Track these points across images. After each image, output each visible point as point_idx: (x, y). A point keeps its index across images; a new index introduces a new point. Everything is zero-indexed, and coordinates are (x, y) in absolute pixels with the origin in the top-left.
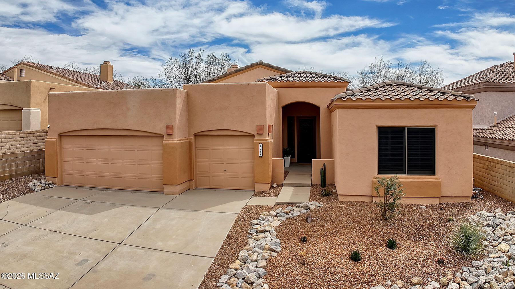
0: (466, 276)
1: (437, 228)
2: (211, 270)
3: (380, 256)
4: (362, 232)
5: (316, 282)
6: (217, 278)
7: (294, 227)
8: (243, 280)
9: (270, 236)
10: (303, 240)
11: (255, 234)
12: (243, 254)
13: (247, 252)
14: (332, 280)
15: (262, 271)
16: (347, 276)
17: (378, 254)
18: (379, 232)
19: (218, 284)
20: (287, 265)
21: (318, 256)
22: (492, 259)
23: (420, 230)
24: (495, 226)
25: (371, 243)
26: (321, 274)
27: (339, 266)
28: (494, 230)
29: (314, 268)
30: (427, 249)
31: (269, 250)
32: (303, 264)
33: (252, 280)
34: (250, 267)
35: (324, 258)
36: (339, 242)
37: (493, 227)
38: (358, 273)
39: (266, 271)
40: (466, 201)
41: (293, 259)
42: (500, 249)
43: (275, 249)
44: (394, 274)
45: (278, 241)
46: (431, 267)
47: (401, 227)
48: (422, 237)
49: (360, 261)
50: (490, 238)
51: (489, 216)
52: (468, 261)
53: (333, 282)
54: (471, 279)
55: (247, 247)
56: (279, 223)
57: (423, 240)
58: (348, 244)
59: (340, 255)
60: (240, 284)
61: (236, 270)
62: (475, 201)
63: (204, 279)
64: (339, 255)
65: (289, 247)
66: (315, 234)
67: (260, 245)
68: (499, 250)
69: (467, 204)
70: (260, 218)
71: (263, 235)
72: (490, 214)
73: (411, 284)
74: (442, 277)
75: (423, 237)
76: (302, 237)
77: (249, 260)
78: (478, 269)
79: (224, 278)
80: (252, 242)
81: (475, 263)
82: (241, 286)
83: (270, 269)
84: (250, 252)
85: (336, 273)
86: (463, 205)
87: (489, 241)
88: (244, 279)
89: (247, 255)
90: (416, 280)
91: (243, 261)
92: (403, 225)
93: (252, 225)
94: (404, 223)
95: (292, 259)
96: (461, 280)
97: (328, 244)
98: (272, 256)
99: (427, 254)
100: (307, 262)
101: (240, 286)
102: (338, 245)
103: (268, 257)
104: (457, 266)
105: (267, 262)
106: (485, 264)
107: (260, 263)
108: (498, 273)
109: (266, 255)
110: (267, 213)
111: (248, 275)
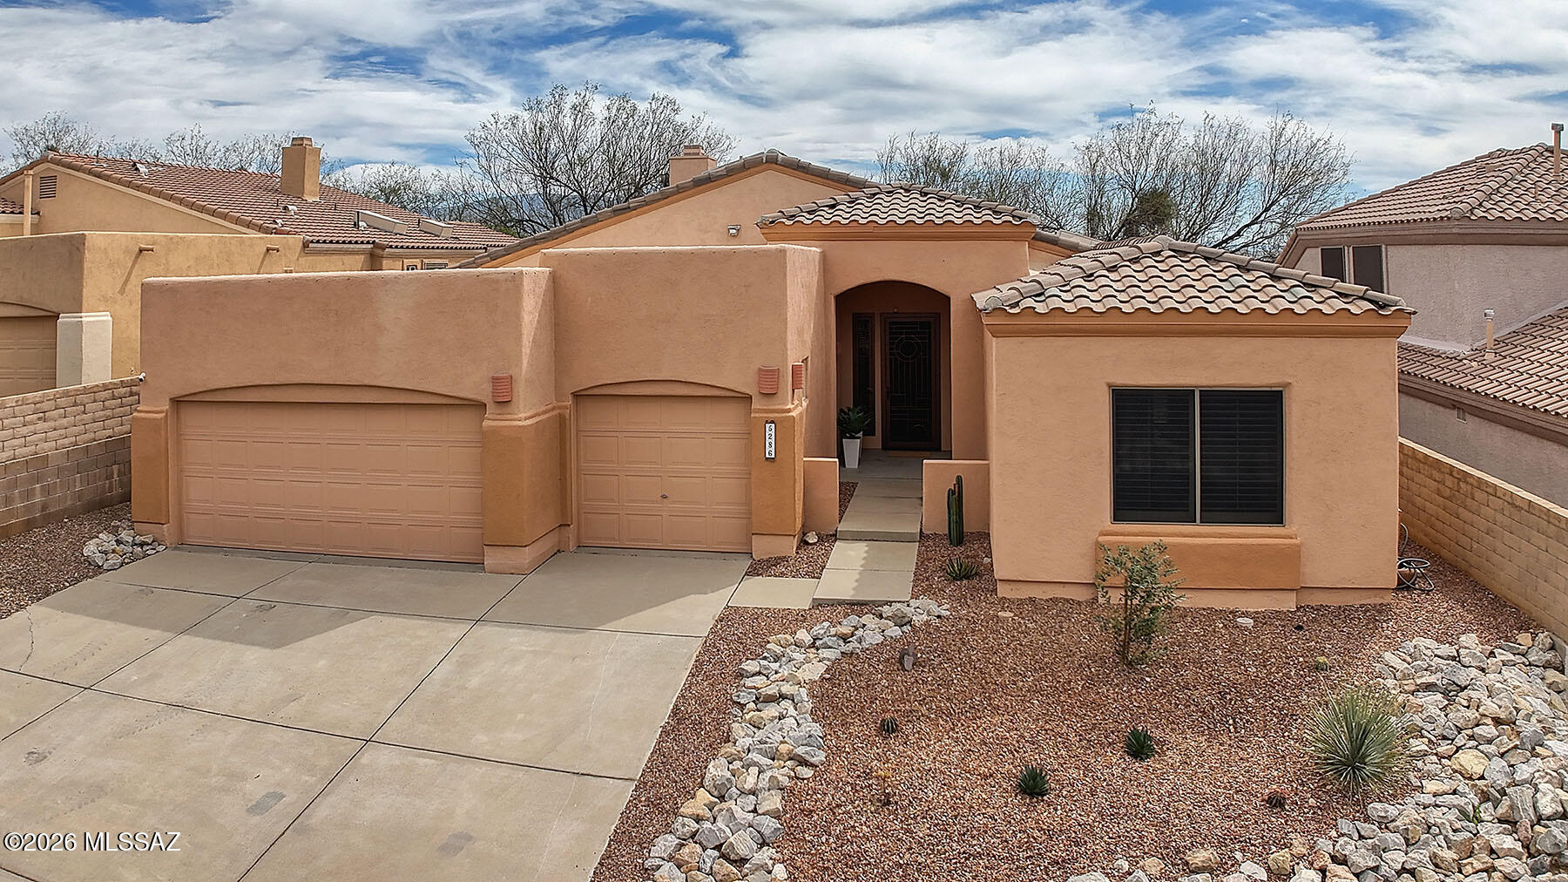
0: (1348, 848)
1: (1278, 691)
2: (628, 818)
3: (1105, 780)
4: (1059, 702)
5: (920, 859)
6: (646, 844)
7: (863, 684)
8: (716, 853)
9: (794, 713)
10: (888, 729)
11: (752, 705)
12: (717, 770)
13: (729, 763)
14: (964, 853)
15: (769, 825)
16: (1006, 841)
17: (1099, 775)
18: (1105, 706)
19: (648, 864)
20: (838, 806)
21: (928, 781)
22: (1427, 799)
23: (1228, 697)
24: (1452, 691)
25: (1081, 740)
26: (932, 836)
27: (984, 811)
28: (1447, 702)
29: (915, 818)
30: (1242, 759)
31: (791, 759)
32: (885, 805)
33: (742, 851)
34: (737, 810)
35: (945, 785)
36: (990, 734)
37: (1445, 694)
38: (1036, 833)
39: (782, 825)
40: (1378, 601)
41: (858, 788)
42: (1456, 767)
43: (808, 757)
44: (1140, 837)
45: (817, 730)
46: (1246, 820)
47: (1173, 689)
48: (1231, 722)
49: (1045, 798)
50: (1434, 730)
51: (1439, 657)
52: (1357, 803)
53: (967, 859)
54: (1360, 860)
55: (728, 748)
56: (821, 668)
57: (1235, 728)
58: (1015, 742)
59: (991, 775)
60: (709, 865)
61: (698, 819)
62: (1404, 602)
63: (609, 846)
64: (986, 778)
65: (847, 749)
66: (924, 710)
67: (766, 743)
68: (1455, 771)
69: (1382, 609)
70: (765, 654)
71: (771, 711)
72: (1446, 650)
73: (1184, 870)
74: (1274, 849)
75: (1234, 720)
76: (883, 720)
77: (734, 789)
78: (1387, 828)
79: (665, 844)
80: (743, 734)
81: (1376, 809)
82: (711, 868)
83: (791, 818)
84: (737, 764)
85: (975, 832)
86: (1368, 614)
87: (1430, 740)
88: (718, 848)
89: (729, 775)
90: (1199, 856)
91: (716, 793)
92: (1178, 683)
93: (742, 675)
94: (1182, 675)
95: (854, 786)
96: (1330, 860)
97: (957, 740)
98: (798, 778)
99: (1241, 777)
100: (897, 798)
101: (708, 869)
102: (985, 744)
103: (785, 781)
104: (1323, 818)
105: (783, 798)
106: (1406, 813)
107: (764, 799)
108: (1444, 844)
109: (782, 774)
110: (788, 636)
111: (732, 839)
